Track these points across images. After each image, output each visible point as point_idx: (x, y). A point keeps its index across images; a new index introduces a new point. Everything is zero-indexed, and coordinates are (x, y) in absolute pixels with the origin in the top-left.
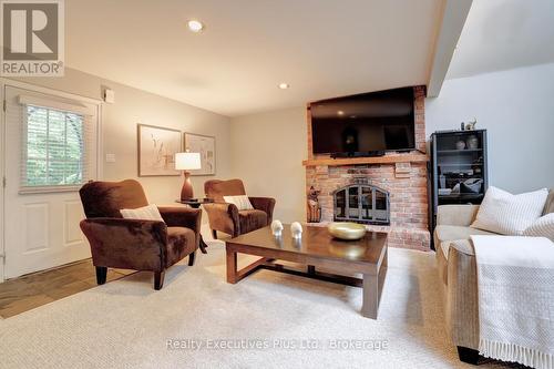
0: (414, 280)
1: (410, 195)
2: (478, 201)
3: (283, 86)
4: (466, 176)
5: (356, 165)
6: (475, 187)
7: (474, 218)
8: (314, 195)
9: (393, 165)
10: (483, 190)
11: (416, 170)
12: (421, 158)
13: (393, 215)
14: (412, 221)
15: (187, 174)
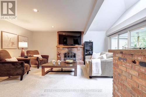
0: (82, 70)
1: (80, 54)
2: (92, 55)
3: (53, 27)
4: (90, 50)
5: (69, 47)
6: (91, 52)
7: (91, 58)
8: (59, 54)
9: (77, 48)
10: (92, 53)
11: (81, 49)
12: (82, 46)
13: (77, 58)
14: (81, 59)
15: (23, 48)
